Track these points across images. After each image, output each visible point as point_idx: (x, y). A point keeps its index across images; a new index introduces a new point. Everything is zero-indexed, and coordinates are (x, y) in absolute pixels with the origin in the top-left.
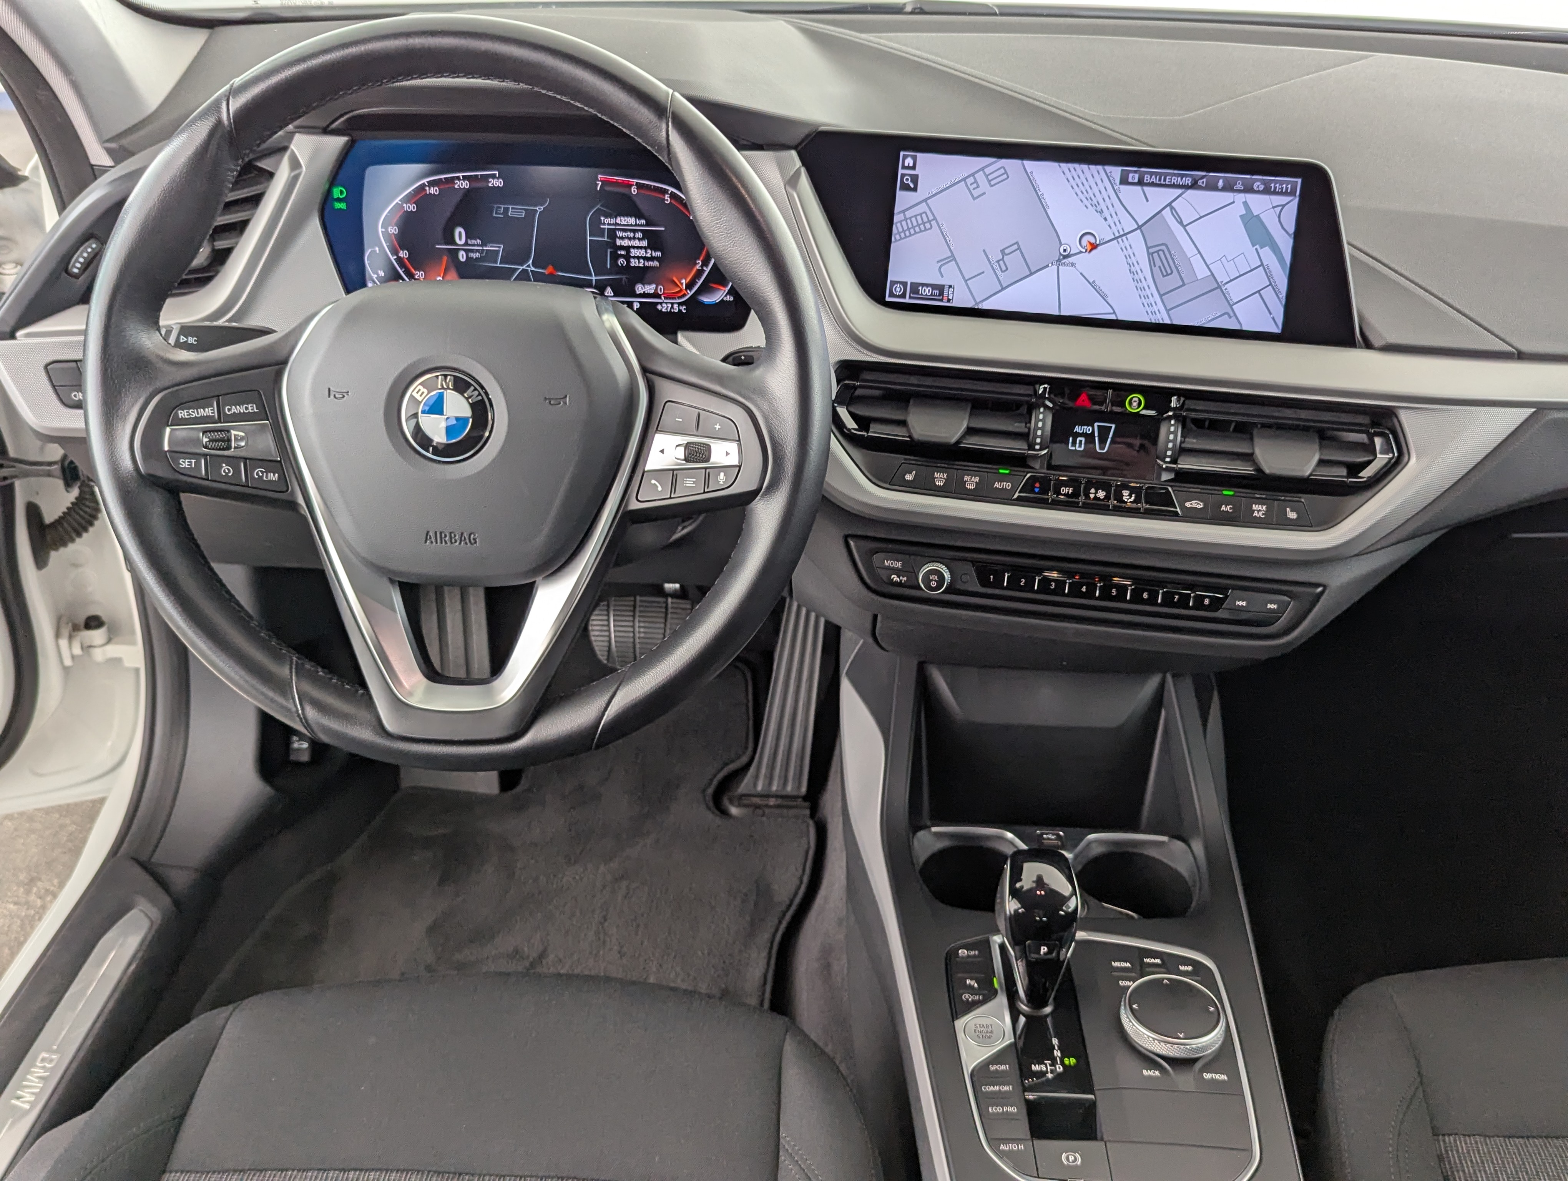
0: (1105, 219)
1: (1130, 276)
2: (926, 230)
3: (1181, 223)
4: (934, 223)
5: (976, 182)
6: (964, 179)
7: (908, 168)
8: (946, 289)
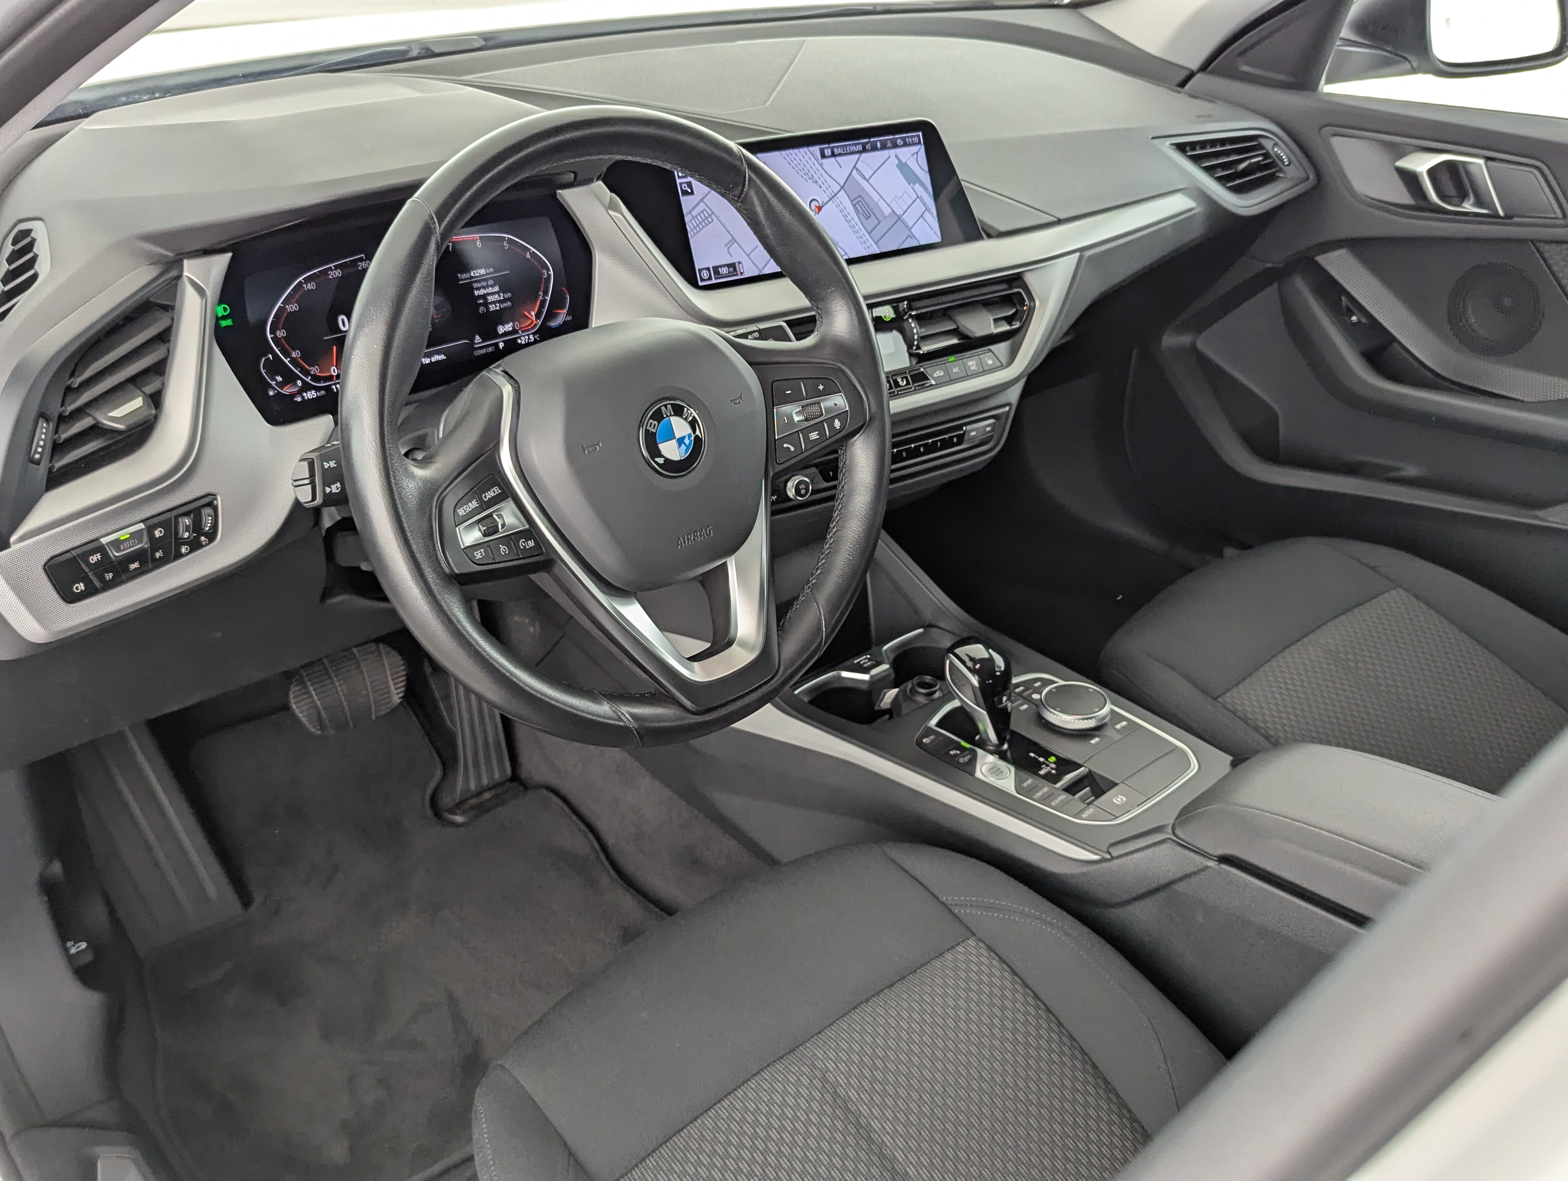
0: (820, 187)
2: (709, 223)
3: (865, 178)
4: (713, 216)
7: (682, 178)
8: (737, 264)
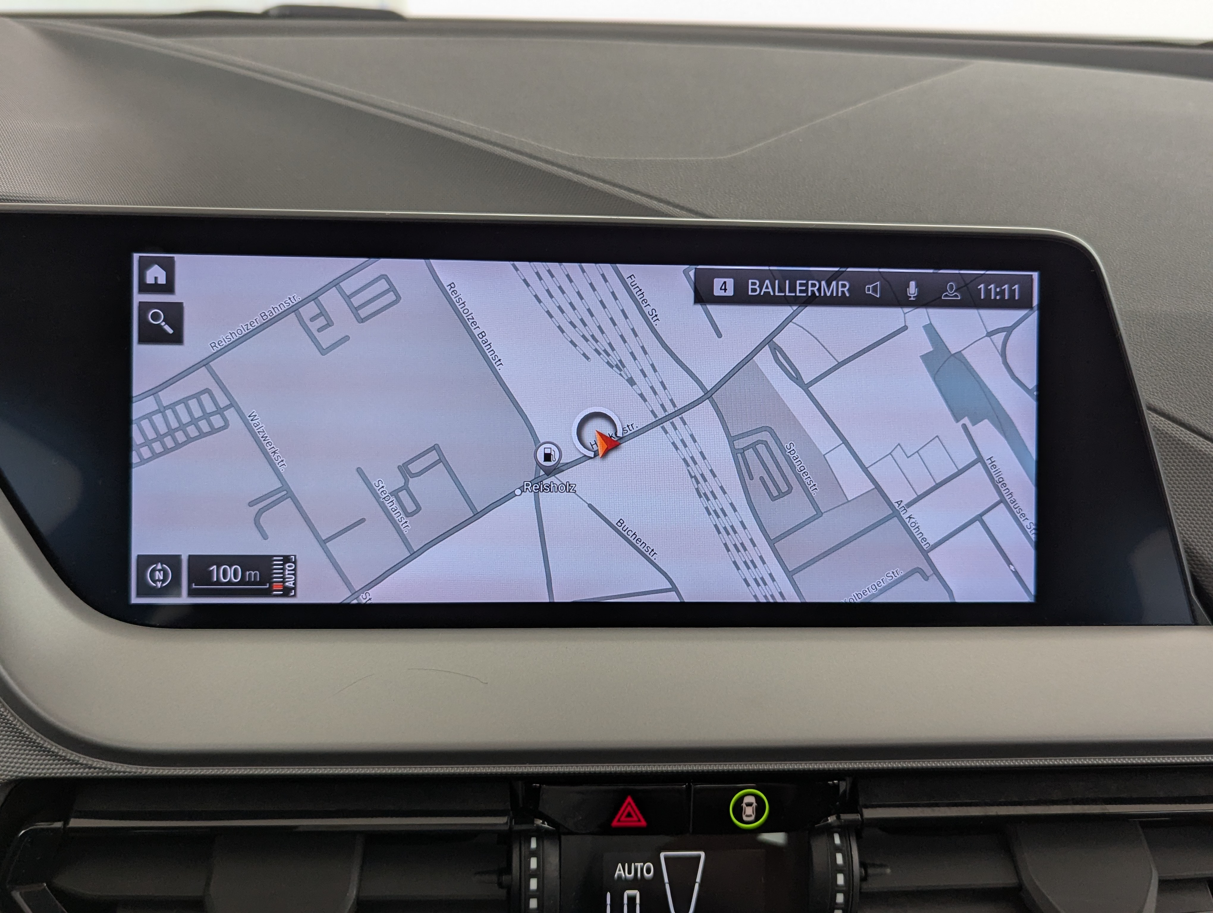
0: (631, 382)
1: (699, 504)
2: (214, 431)
3: (797, 379)
4: (231, 414)
5: (323, 313)
6: (294, 309)
7: (156, 288)
8: (277, 564)
